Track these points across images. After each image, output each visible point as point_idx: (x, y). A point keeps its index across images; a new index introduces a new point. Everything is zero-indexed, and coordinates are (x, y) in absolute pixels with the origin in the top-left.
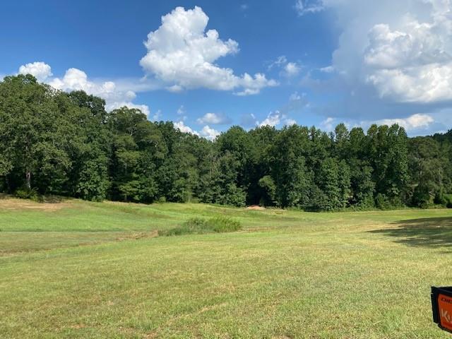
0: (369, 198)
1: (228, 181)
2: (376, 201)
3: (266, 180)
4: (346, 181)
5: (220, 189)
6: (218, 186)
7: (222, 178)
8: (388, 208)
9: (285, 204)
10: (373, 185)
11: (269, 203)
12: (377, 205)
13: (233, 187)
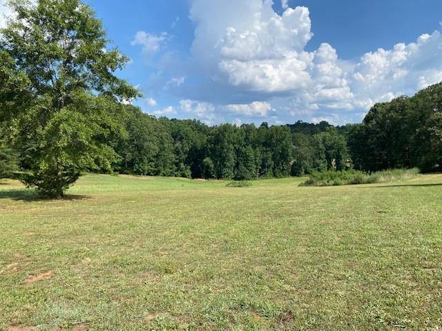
0: (270, 172)
1: (180, 162)
2: (274, 173)
3: (207, 160)
4: (259, 161)
5: (175, 168)
6: (174, 166)
7: (177, 159)
8: (281, 177)
9: (219, 177)
10: (273, 163)
11: (208, 176)
12: (275, 176)
13: (182, 165)
